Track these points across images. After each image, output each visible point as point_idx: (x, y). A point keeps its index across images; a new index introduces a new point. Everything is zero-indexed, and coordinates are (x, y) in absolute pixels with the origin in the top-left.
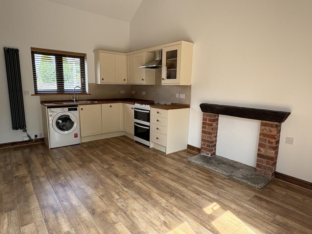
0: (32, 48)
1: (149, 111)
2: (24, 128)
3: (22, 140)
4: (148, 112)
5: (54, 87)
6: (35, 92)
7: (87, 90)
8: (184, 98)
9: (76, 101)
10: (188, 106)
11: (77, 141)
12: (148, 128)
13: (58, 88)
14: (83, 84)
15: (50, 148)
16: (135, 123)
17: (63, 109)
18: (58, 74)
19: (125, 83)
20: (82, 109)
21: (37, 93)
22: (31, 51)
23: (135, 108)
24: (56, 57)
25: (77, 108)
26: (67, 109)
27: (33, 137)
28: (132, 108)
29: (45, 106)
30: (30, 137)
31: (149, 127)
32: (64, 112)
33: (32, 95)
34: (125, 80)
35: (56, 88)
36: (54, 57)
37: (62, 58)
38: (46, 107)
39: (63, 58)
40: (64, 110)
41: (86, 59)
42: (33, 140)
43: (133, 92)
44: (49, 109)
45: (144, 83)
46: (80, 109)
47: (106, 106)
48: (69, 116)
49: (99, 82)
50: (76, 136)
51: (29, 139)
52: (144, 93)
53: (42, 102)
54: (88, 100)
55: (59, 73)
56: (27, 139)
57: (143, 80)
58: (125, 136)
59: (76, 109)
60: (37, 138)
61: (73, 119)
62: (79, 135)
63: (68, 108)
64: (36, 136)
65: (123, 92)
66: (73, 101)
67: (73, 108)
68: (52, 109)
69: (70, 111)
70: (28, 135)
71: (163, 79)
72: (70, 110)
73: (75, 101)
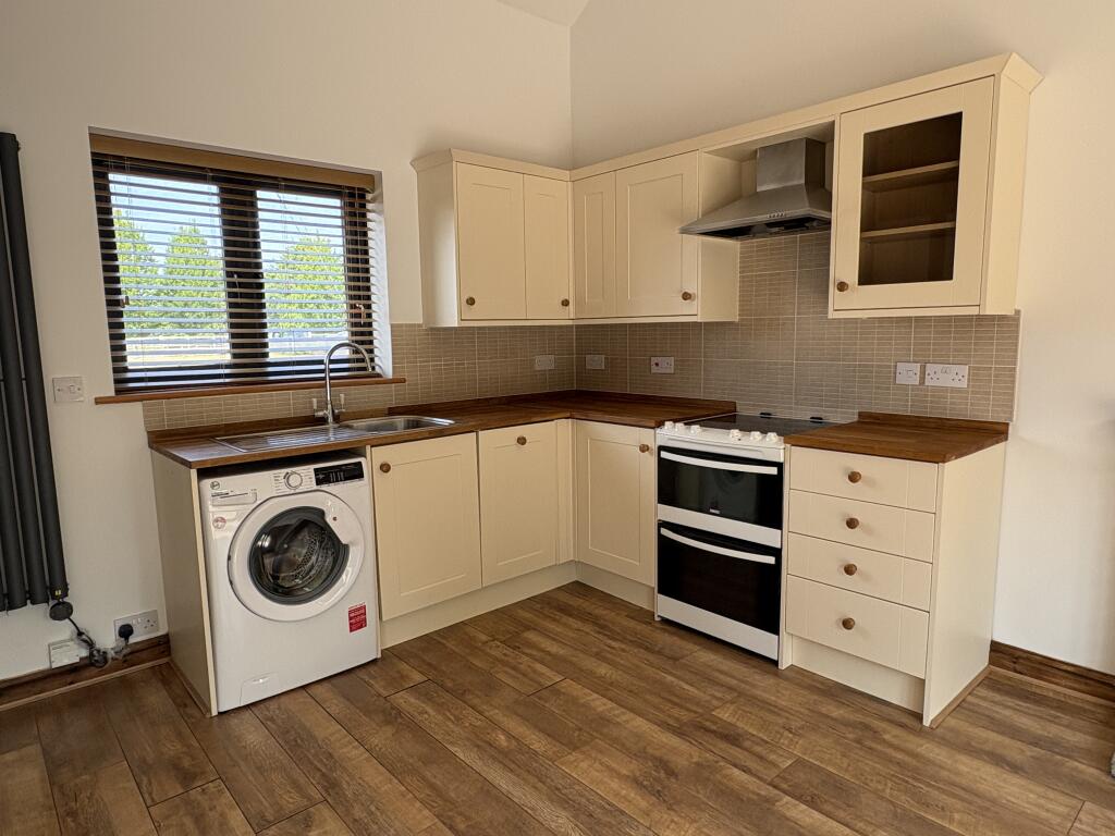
0: (95, 137)
1: (780, 466)
2: (54, 597)
3: (42, 665)
4: (773, 471)
5: (213, 348)
6: (117, 381)
7: (384, 361)
8: (964, 384)
9: (336, 418)
10: (992, 433)
11: (363, 648)
12: (771, 560)
13: (235, 356)
14: (362, 331)
15: (214, 713)
16: (663, 524)
17: (287, 477)
18: (235, 279)
19: (565, 317)
20: (385, 468)
21: (126, 387)
22: (93, 154)
23: (661, 448)
24: (223, 190)
25: (360, 463)
26: (307, 472)
27: (108, 641)
28: (644, 448)
29: (189, 465)
30: (90, 644)
31: (776, 553)
32: (294, 489)
33: (99, 401)
34: (565, 303)
35: (228, 358)
36: (214, 189)
37: (253, 194)
38: (194, 473)
39: (260, 194)
40: (294, 480)
41: (378, 199)
42: (111, 654)
43: (596, 362)
44: (207, 482)
45: (695, 312)
46: (376, 467)
47: (498, 440)
48: (321, 513)
49: (451, 317)
50: (357, 620)
51: (84, 653)
52: (666, 365)
53: (162, 440)
54: (392, 412)
55: (240, 275)
56: (73, 654)
57: (686, 296)
58: (579, 588)
59: (355, 473)
60: (133, 640)
61: (343, 529)
62: (371, 616)
63: (316, 470)
64: (126, 631)
65: (544, 362)
66: (323, 420)
67: (338, 467)
68: (227, 483)
69: (324, 487)
70: (80, 634)
71: (842, 287)
72: (324, 478)
73: (330, 419)
